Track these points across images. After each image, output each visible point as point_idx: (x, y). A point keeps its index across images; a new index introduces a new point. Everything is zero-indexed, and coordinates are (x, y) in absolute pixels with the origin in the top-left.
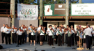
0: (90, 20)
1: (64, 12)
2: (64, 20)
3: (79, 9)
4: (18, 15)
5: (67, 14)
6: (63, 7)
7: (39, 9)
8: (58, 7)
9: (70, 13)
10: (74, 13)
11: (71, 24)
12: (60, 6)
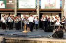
0: (32, 11)
2: (13, 11)
3: (24, 4)
8: (9, 2)
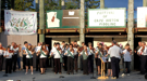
1: (78, 22)
2: (77, 34)
3: (100, 17)
4: (6, 28)
5: (82, 26)
6: (75, 15)
7: (38, 17)
8: (67, 15)
9: (86, 23)
10: (92, 24)
11: (88, 41)
12: (71, 13)
